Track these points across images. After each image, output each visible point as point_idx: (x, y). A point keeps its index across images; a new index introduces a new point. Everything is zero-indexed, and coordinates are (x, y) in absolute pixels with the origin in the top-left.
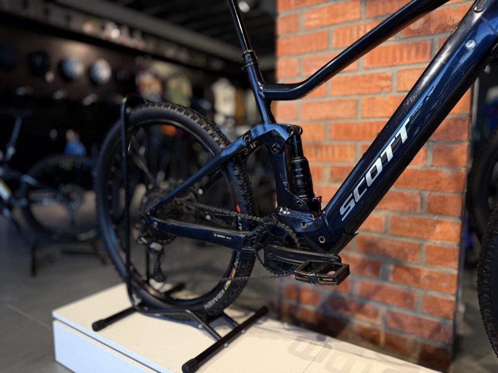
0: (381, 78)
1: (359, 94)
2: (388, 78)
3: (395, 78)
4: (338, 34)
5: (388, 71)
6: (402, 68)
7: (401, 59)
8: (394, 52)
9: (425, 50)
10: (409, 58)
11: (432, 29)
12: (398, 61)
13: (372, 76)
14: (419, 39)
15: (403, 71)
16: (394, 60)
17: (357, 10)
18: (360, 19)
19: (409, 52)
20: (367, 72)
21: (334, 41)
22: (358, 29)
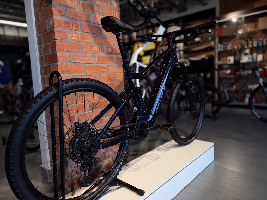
1: (96, 73)
2: (104, 68)
3: (106, 68)
4: (85, 47)
5: (104, 65)
8: (105, 58)
10: (109, 62)
11: (114, 53)
12: (106, 62)
13: (99, 66)
14: (110, 56)
15: (108, 66)
17: (91, 39)
18: (93, 43)
19: (109, 60)
21: (84, 49)
22: (93, 47)
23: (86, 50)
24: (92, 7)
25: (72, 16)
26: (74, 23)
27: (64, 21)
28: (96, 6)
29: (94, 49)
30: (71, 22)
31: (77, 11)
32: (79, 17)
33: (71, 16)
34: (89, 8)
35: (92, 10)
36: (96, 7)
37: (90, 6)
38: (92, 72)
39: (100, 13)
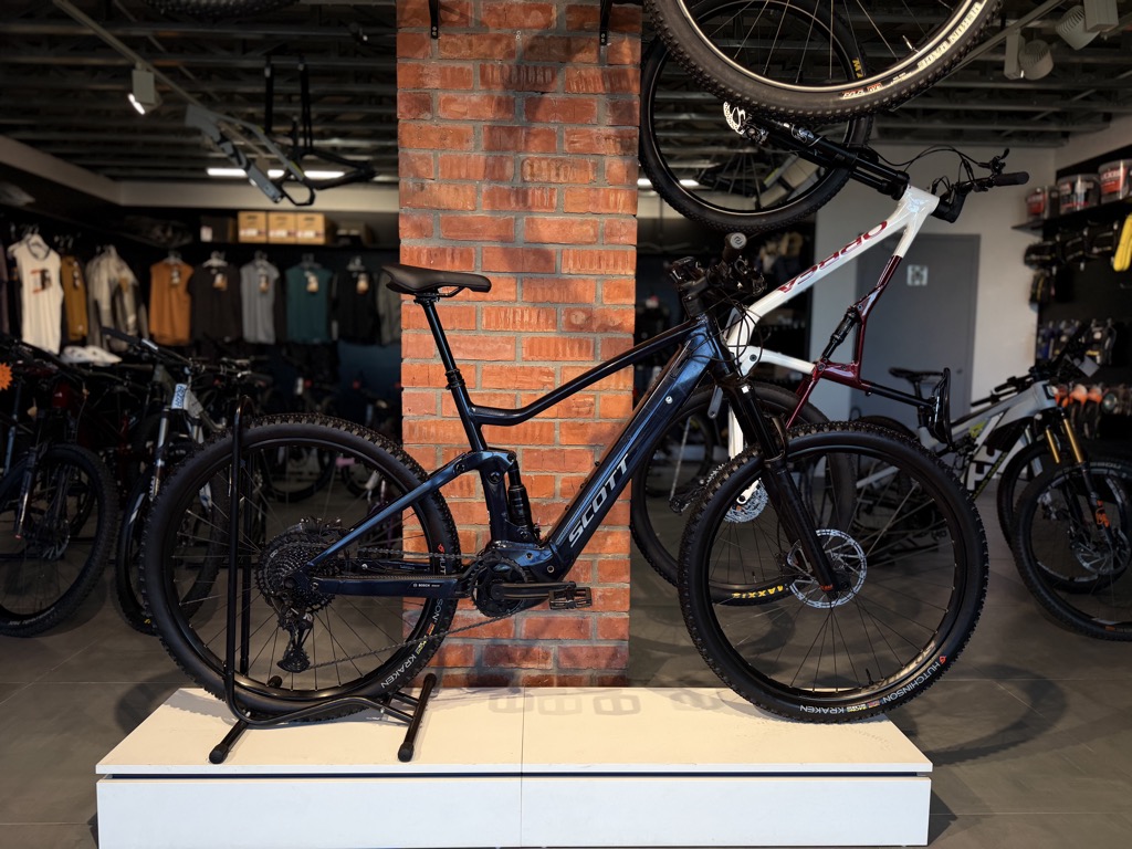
0: (542, 373)
1: (518, 389)
2: (550, 374)
3: (558, 374)
4: (489, 314)
5: (551, 366)
6: (566, 364)
7: (564, 355)
8: (556, 345)
9: (588, 348)
10: (572, 355)
11: (594, 327)
12: (560, 356)
13: (532, 369)
14: (582, 335)
15: (566, 368)
16: (557, 355)
17: (512, 290)
18: (516, 301)
19: (572, 349)
20: (526, 365)
21: (484, 322)
22: (514, 313)
23: (488, 324)
24: (522, 196)
25: (455, 234)
26: (457, 252)
27: (429, 251)
28: (538, 189)
29: (518, 318)
30: (449, 251)
31: (470, 215)
32: (476, 231)
33: (452, 234)
34: (513, 199)
35: (521, 205)
36: (538, 193)
37: (517, 192)
38: (504, 386)
39: (551, 206)
